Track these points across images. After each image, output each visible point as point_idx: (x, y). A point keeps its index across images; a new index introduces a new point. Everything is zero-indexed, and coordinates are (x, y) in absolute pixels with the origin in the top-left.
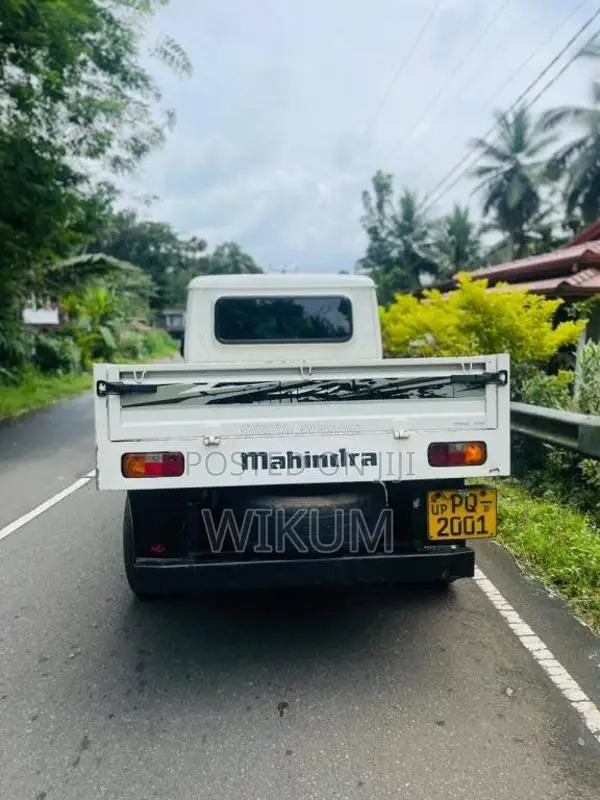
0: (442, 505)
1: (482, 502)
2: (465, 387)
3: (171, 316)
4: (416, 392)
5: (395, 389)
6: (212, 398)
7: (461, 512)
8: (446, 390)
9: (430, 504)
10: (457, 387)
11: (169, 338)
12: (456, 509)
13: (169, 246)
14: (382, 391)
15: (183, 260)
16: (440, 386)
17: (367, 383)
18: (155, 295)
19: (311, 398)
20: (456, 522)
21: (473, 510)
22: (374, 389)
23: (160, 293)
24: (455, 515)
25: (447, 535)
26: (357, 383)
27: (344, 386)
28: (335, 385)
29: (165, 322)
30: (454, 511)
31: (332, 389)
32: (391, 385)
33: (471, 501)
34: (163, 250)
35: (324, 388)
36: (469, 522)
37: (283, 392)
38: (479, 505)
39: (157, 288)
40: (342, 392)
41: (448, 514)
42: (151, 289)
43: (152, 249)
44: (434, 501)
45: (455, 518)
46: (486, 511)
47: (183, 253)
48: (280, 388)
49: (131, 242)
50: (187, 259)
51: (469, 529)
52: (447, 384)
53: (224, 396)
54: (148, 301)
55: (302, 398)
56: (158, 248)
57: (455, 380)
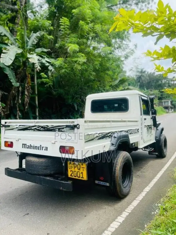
0: (71, 166)
1: (82, 167)
2: (69, 129)
3: (165, 102)
4: (57, 130)
5: (53, 128)
6: (18, 129)
7: (76, 169)
8: (65, 129)
9: (68, 165)
10: (68, 129)
11: (163, 109)
12: (75, 168)
13: (165, 80)
14: (50, 129)
15: (170, 84)
16: (63, 128)
17: (47, 127)
18: (160, 96)
19: (35, 130)
20: (75, 172)
21: (79, 170)
22: (48, 128)
23: (162, 95)
24: (75, 170)
25: (73, 176)
26: (45, 126)
27: (42, 127)
28: (40, 127)
29: (163, 104)
30: (74, 169)
31: (40, 128)
32: (52, 127)
33: (79, 167)
34: (163, 82)
35: (38, 127)
36: (79, 173)
37: (30, 128)
38: (81, 168)
39: (160, 94)
40: (42, 129)
41: (73, 169)
42: (158, 94)
43: (160, 82)
44: (69, 165)
45: (75, 171)
46: (83, 171)
47: (170, 82)
48: (30, 127)
49: (153, 81)
50: (171, 84)
51: (79, 176)
52: (65, 128)
53: (21, 128)
54: (157, 98)
55: (34, 130)
56: (161, 81)
57: (67, 126)
